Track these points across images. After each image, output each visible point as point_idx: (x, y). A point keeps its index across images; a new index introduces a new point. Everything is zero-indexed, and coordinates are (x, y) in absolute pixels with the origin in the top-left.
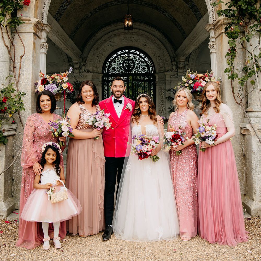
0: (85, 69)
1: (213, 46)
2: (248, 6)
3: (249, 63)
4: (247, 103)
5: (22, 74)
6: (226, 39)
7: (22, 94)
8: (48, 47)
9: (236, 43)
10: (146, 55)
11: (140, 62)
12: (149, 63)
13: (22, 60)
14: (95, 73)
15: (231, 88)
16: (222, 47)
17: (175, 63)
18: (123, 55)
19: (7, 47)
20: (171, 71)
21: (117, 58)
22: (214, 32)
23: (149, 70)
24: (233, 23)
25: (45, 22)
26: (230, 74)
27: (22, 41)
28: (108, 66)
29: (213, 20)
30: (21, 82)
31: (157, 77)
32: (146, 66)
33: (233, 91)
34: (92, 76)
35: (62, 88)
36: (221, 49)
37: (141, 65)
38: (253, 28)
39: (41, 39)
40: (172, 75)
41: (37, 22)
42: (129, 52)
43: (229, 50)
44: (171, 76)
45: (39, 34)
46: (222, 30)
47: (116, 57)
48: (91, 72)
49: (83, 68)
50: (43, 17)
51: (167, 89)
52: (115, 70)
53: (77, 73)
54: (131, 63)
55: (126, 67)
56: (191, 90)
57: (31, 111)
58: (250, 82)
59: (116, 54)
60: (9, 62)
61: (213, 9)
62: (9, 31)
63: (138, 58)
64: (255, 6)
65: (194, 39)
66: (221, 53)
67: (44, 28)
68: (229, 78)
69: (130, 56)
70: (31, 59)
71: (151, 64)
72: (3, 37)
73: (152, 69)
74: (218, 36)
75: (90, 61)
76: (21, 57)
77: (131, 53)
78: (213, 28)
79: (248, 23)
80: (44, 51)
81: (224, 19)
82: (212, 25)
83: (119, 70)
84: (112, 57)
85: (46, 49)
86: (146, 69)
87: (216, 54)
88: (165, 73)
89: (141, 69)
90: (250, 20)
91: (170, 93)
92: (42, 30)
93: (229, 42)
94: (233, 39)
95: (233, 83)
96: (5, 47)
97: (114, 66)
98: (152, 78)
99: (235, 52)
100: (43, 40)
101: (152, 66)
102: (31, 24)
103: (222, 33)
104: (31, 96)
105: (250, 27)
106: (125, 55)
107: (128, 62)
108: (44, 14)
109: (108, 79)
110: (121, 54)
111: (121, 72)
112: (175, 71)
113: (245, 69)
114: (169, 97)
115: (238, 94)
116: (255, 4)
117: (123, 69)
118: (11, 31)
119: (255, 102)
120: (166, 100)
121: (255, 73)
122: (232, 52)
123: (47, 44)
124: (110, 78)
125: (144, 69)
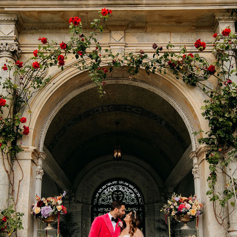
0: (75, 200)
1: (197, 172)
2: (225, 134)
3: (228, 186)
4: (229, 223)
5: (20, 198)
6: (207, 164)
7: (21, 214)
8: (43, 173)
9: (216, 168)
10: (136, 186)
11: (129, 193)
12: (139, 195)
13: (21, 185)
14: (84, 204)
15: (213, 210)
16: (204, 172)
17: (164, 194)
18: (112, 187)
19: (7, 172)
20: (160, 202)
21: (107, 189)
22: (196, 160)
23: (138, 201)
24: (213, 150)
25: (41, 150)
26: (211, 196)
27: (20, 167)
28: (98, 197)
29: (196, 148)
30: (19, 204)
31: (146, 208)
32: (135, 197)
33: (215, 212)
34: (82, 207)
35: (56, 209)
36: (203, 174)
37: (130, 196)
38: (231, 154)
39: (37, 165)
40: (161, 205)
41: (35, 150)
42: (118, 184)
43: (210, 174)
44: (160, 207)
45: (36, 162)
46: (203, 157)
47: (105, 189)
48: (80, 203)
49: (73, 199)
50: (39, 146)
51: (156, 219)
52: (104, 201)
53: (67, 204)
54: (120, 194)
55: (115, 198)
56: (176, 212)
57: (27, 231)
58: (231, 204)
59: (106, 186)
60: (8, 186)
61: (195, 138)
62: (9, 158)
63: (127, 190)
64: (233, 135)
65: (181, 169)
66: (204, 178)
67: (41, 156)
68: (211, 200)
69: (120, 187)
70: (29, 184)
71: (140, 196)
72: (4, 163)
73: (141, 201)
74: (201, 163)
75: (80, 192)
76: (20, 181)
77: (121, 184)
78: (196, 155)
79: (226, 150)
80: (40, 177)
81: (205, 147)
82: (195, 153)
83: (108, 201)
84: (102, 189)
85: (42, 175)
86: (135, 200)
87: (199, 180)
88: (155, 204)
89: (130, 200)
90: (229, 147)
91: (159, 223)
92: (39, 157)
93: (210, 167)
94: (214, 165)
95: (215, 205)
96: (5, 172)
97: (103, 197)
98: (141, 209)
99: (216, 176)
100: (39, 167)
101: (141, 197)
102: (29, 151)
103: (204, 159)
104: (27, 217)
105: (229, 153)
106: (115, 186)
107: (117, 193)
108: (41, 143)
109: (97, 210)
111: (110, 203)
112: (164, 202)
113: (226, 192)
114: (158, 228)
115: (220, 215)
116: (233, 133)
117: (112, 201)
118: (11, 157)
119: (235, 222)
120: (156, 230)
121: (234, 195)
122: (213, 176)
123: (42, 170)
124: (99, 209)
125: (133, 200)
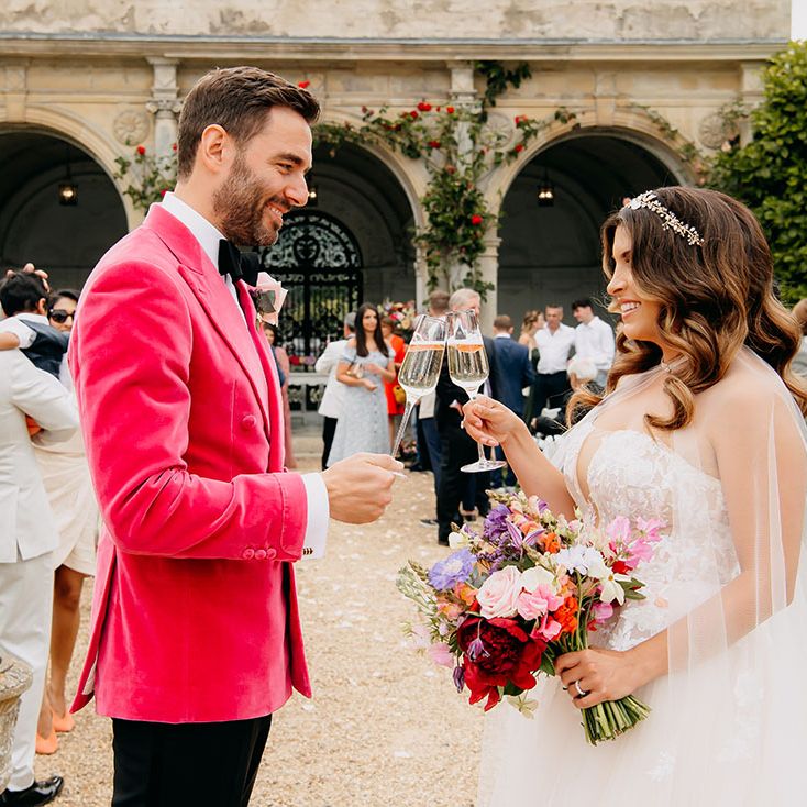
10: (344, 228)
11: (329, 243)
12: (350, 247)
17: (401, 249)
18: (293, 229)
20: (392, 266)
23: (349, 259)
31: (365, 277)
32: (343, 252)
37: (332, 249)
38: (455, 255)
40: (395, 272)
42: (306, 222)
43: (430, 279)
44: (394, 276)
52: (279, 261)
54: (311, 245)
55: (301, 253)
63: (325, 235)
69: (311, 230)
71: (354, 249)
73: (356, 260)
74: (422, 259)
77: (312, 224)
79: (449, 250)
83: (286, 260)
86: (343, 257)
87: (420, 280)
88: (383, 270)
89: (333, 258)
90: (452, 247)
93: (429, 271)
94: (434, 267)
97: (276, 252)
98: (354, 277)
101: (355, 253)
105: (452, 254)
106: (300, 227)
107: (304, 243)
110: (292, 225)
111: (290, 263)
117: (294, 259)
125: (338, 258)
